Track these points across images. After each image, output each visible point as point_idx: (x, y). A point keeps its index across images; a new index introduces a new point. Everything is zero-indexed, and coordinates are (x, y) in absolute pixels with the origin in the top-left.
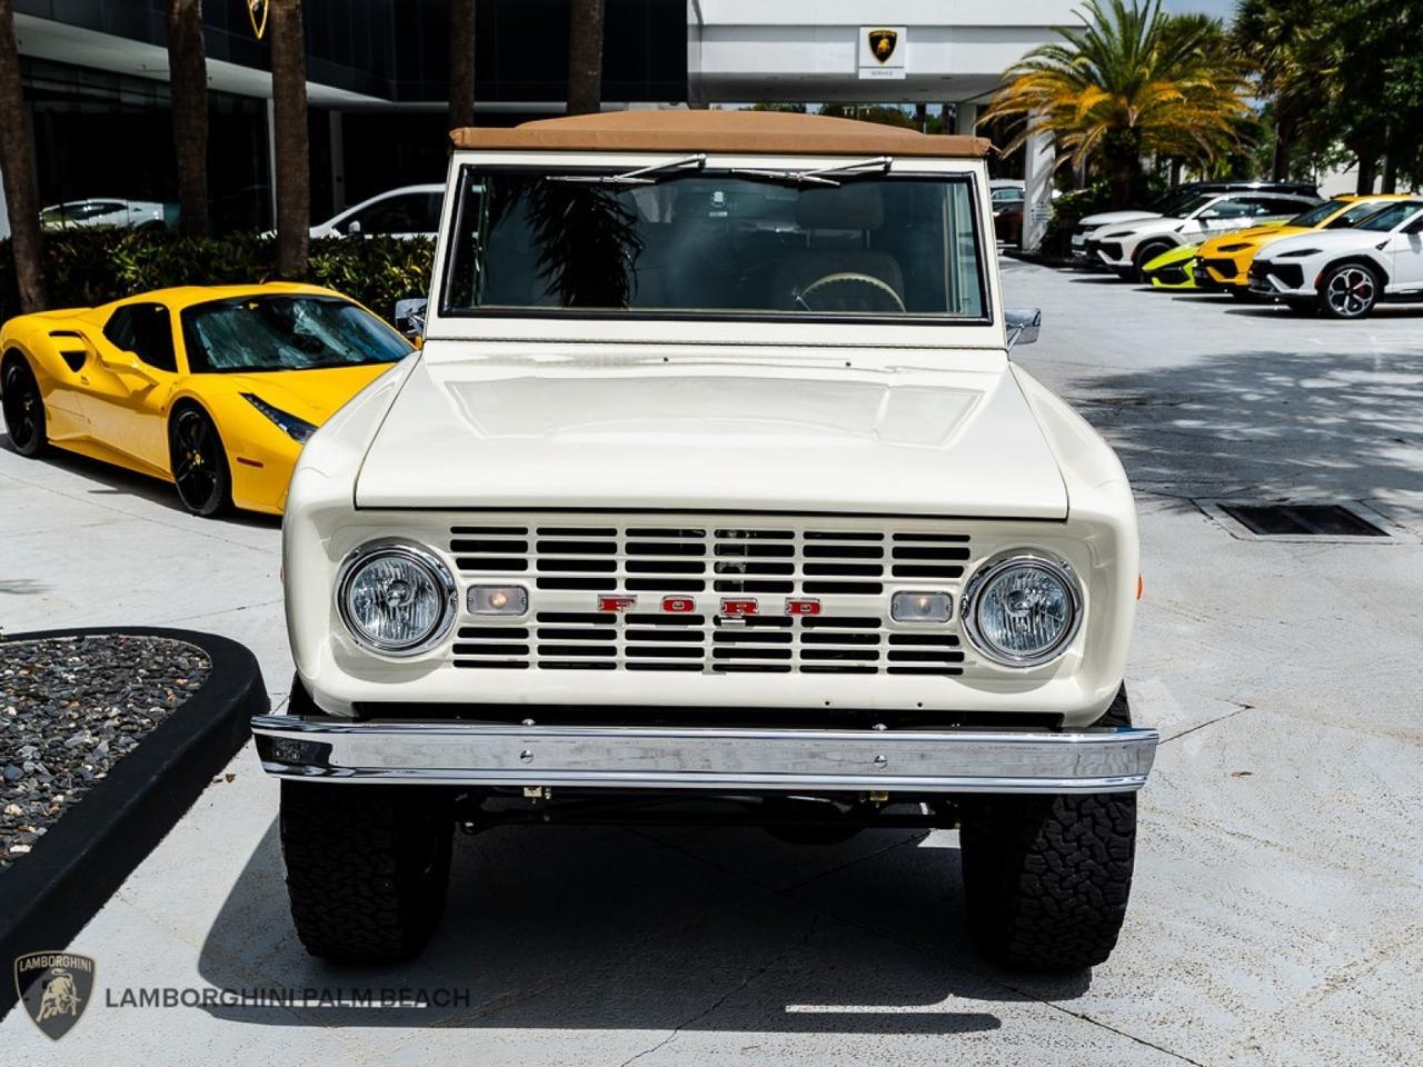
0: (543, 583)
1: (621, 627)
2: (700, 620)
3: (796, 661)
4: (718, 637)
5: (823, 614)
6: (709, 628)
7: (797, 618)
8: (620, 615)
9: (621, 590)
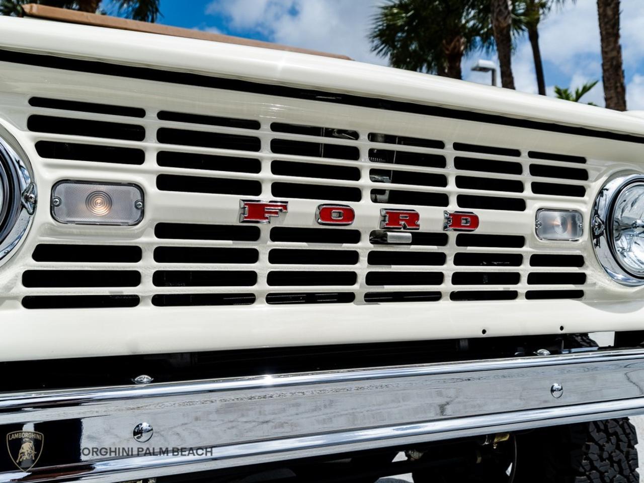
0: (164, 183)
1: (265, 246)
2: (355, 237)
3: (447, 287)
4: (374, 258)
5: (478, 231)
6: (364, 247)
7: (453, 235)
8: (265, 227)
9: (266, 196)
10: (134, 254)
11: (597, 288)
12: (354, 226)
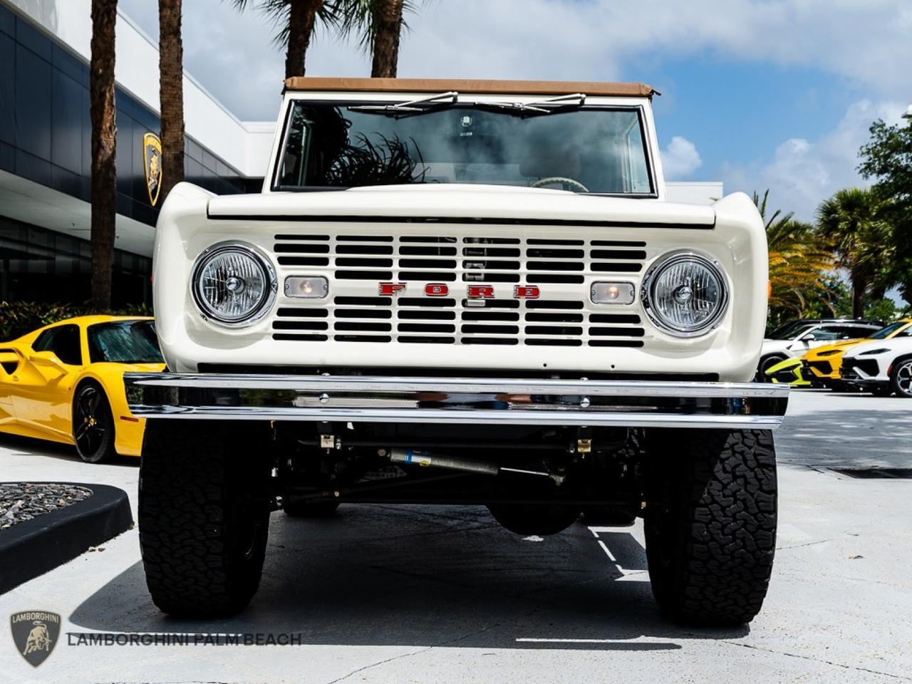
0: (339, 275)
1: (395, 308)
2: (452, 303)
3: (522, 335)
5: (541, 297)
6: (458, 309)
7: (523, 301)
8: (395, 299)
9: (395, 280)
10: (324, 313)
11: (654, 339)
12: (449, 296)
